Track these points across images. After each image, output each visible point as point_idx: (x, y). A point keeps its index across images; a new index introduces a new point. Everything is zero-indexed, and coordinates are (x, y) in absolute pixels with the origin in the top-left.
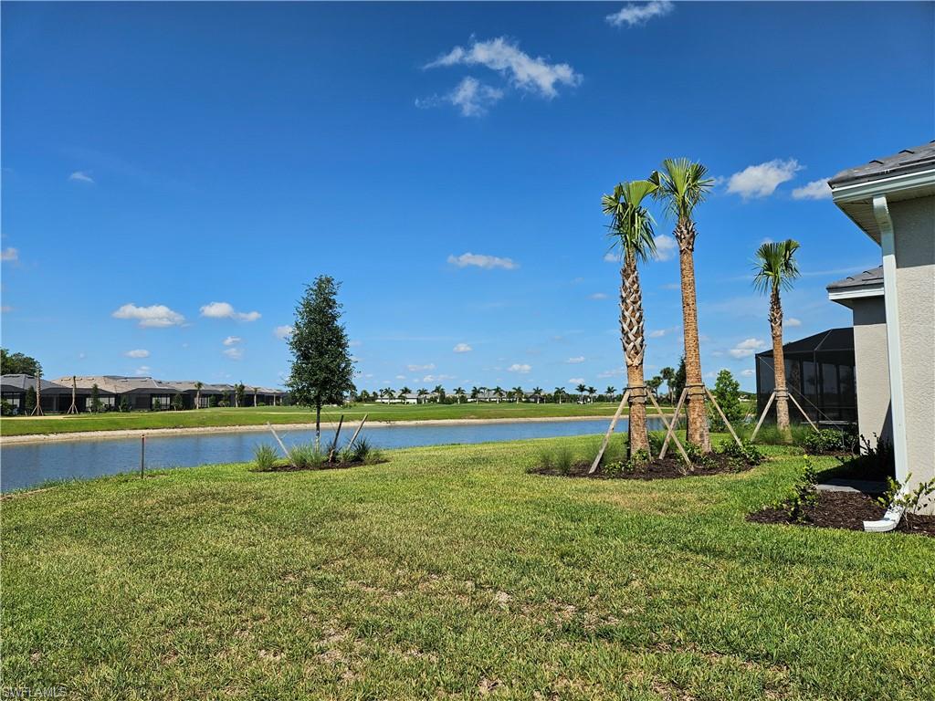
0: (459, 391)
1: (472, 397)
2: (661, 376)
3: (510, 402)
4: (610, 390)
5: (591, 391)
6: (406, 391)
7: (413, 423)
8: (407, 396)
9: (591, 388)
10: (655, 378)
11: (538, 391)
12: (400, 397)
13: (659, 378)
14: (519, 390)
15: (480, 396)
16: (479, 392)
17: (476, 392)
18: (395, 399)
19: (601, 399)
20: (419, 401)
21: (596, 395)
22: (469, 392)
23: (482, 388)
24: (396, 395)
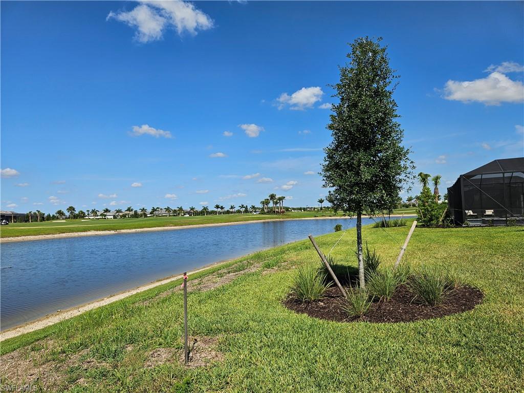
0: (143, 210)
1: (151, 214)
2: (269, 198)
3: (174, 215)
4: (232, 208)
5: (222, 208)
6: (107, 211)
7: (134, 230)
8: (108, 214)
9: (222, 207)
10: (265, 200)
11: (192, 209)
12: (102, 215)
13: (268, 200)
14: (181, 209)
15: (156, 212)
16: (156, 210)
17: (154, 210)
18: (98, 216)
19: (228, 212)
20: (115, 217)
21: (226, 209)
22: (149, 210)
23: (158, 208)
24: (99, 214)
